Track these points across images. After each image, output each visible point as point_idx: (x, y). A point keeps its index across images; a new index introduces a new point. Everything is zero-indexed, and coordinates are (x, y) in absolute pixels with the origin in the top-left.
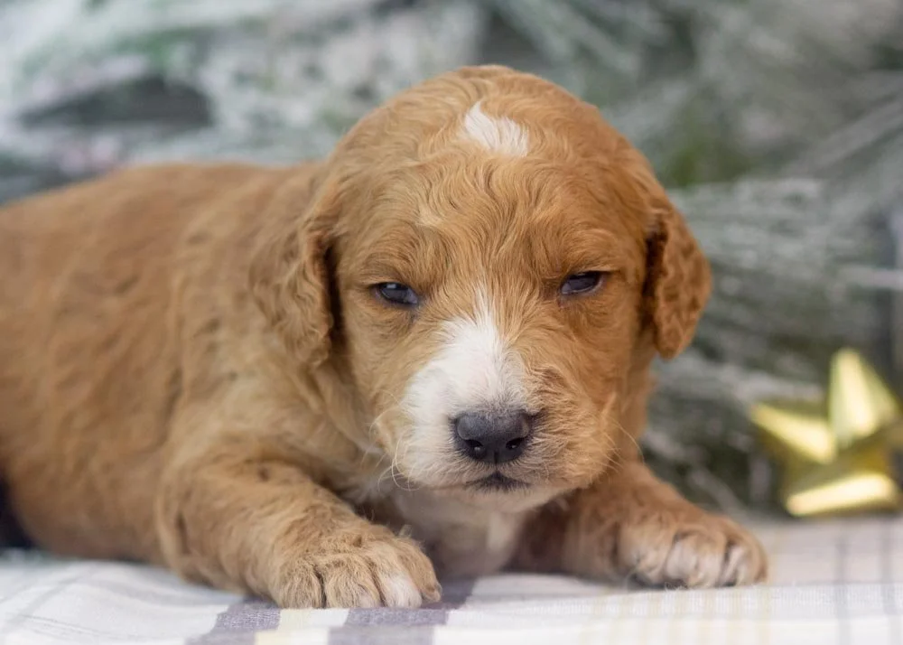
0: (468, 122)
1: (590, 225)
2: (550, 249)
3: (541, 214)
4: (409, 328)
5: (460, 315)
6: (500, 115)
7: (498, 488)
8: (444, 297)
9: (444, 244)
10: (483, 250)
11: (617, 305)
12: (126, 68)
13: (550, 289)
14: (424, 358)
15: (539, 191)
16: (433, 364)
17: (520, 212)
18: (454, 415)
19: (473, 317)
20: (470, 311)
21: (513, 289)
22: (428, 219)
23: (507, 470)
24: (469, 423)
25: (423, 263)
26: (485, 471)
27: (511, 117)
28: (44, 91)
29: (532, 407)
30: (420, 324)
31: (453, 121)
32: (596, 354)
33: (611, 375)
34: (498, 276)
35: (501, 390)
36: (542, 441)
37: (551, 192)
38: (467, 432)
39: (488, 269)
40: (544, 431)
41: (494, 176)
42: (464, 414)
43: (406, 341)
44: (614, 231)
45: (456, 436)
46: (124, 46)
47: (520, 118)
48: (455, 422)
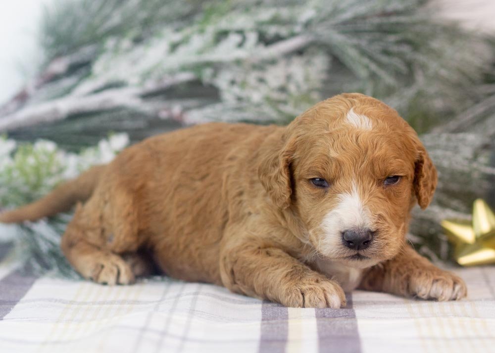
0: (349, 116)
1: (396, 158)
2: (381, 167)
3: (378, 153)
4: (323, 196)
5: (345, 192)
6: (361, 113)
7: (358, 259)
8: (339, 184)
9: (339, 164)
10: (355, 166)
11: (404, 189)
12: (185, 77)
13: (380, 182)
14: (331, 208)
15: (376, 144)
16: (334, 211)
17: (369, 152)
18: (343, 231)
19: (350, 193)
20: (349, 190)
21: (366, 182)
22: (333, 154)
23: (362, 253)
24: (349, 234)
25: (331, 171)
26: (353, 252)
27: (365, 114)
28: (151, 85)
29: (373, 229)
30: (329, 195)
31: (342, 115)
32: (397, 208)
33: (402, 216)
34: (360, 177)
35: (362, 222)
36: (377, 242)
37: (381, 144)
38: (348, 238)
39: (356, 174)
40: (377, 238)
41: (359, 138)
42: (347, 231)
43: (323, 201)
44: (403, 160)
45: (343, 239)
46: (184, 69)
47: (368, 115)
48: (343, 234)
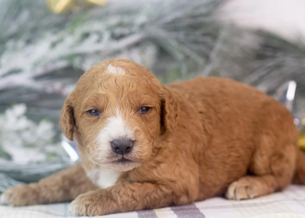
0: (108, 68)
1: (145, 94)
2: (135, 100)
3: (131, 89)
5: (112, 116)
6: (117, 66)
8: (106, 112)
11: (154, 115)
14: (102, 128)
15: (129, 84)
16: (105, 129)
17: (125, 89)
18: (111, 140)
19: (116, 116)
20: (114, 115)
22: (101, 92)
23: (126, 157)
24: (116, 143)
26: (120, 157)
27: (120, 67)
29: (133, 139)
31: (104, 69)
34: (122, 106)
37: (133, 84)
38: (115, 145)
41: (117, 80)
42: (114, 140)
44: (151, 96)
45: (112, 146)
47: (122, 67)
48: (112, 143)
